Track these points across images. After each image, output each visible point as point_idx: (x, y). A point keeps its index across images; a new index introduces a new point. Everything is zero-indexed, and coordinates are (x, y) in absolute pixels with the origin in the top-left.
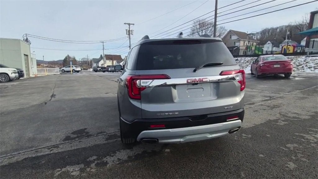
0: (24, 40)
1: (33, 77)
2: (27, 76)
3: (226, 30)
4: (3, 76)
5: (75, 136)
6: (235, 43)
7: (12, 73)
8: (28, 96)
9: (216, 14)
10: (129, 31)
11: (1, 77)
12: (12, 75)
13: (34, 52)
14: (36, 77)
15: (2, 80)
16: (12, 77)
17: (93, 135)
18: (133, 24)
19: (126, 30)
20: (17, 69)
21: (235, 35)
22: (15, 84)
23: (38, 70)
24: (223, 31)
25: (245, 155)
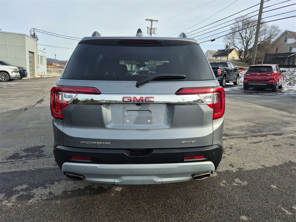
0: (31, 35)
1: (38, 78)
2: (32, 76)
3: (279, 31)
4: (3, 75)
5: (25, 154)
6: (291, 48)
7: (12, 72)
8: (15, 99)
9: (261, 8)
10: (151, 29)
11: (1, 75)
12: (13, 75)
13: (45, 49)
14: (42, 78)
15: (2, 79)
16: (12, 77)
17: (45, 156)
18: (157, 21)
19: (148, 28)
20: (19, 68)
21: (292, 38)
22: (12, 84)
23: (48, 71)
24: (276, 32)
25: (220, 213)
